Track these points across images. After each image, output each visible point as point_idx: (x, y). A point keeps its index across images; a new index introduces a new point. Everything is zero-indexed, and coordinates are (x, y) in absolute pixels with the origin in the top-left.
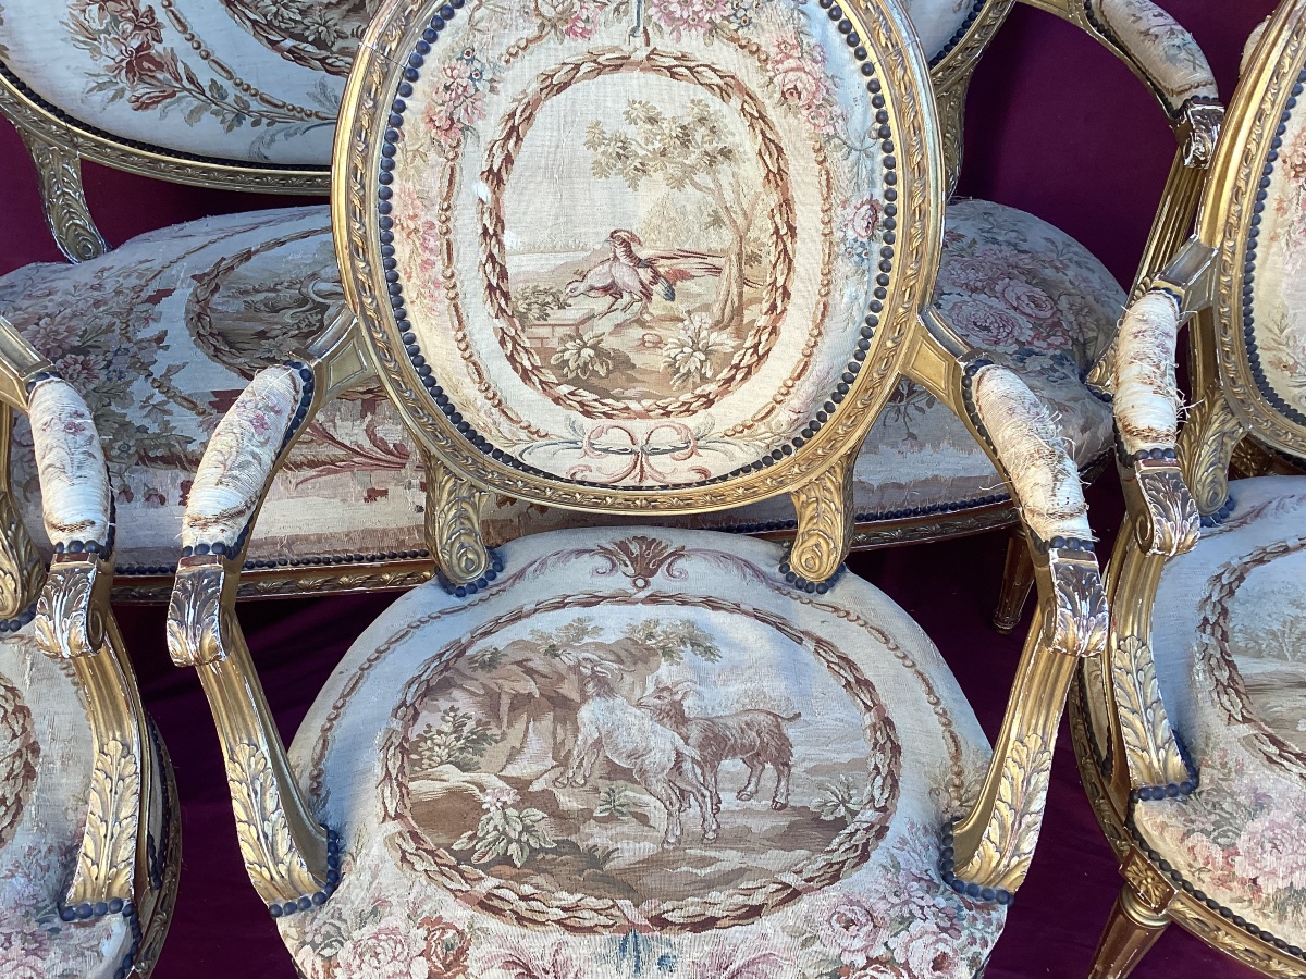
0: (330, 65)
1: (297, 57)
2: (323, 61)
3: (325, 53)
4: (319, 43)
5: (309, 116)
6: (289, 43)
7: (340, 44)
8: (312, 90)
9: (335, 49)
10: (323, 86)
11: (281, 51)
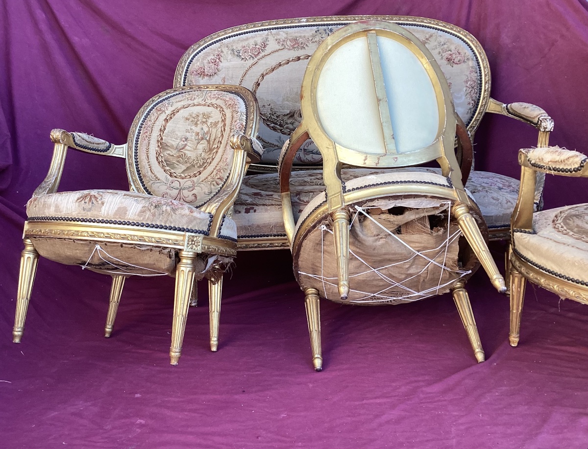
0: (283, 131)
1: (274, 129)
2: (281, 130)
3: (282, 128)
4: (281, 125)
5: (275, 146)
6: (272, 125)
7: (286, 126)
8: (276, 139)
9: (285, 127)
10: (280, 137)
11: (270, 127)
